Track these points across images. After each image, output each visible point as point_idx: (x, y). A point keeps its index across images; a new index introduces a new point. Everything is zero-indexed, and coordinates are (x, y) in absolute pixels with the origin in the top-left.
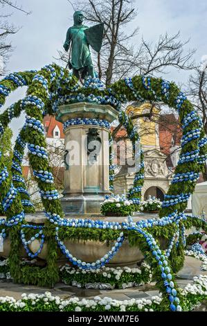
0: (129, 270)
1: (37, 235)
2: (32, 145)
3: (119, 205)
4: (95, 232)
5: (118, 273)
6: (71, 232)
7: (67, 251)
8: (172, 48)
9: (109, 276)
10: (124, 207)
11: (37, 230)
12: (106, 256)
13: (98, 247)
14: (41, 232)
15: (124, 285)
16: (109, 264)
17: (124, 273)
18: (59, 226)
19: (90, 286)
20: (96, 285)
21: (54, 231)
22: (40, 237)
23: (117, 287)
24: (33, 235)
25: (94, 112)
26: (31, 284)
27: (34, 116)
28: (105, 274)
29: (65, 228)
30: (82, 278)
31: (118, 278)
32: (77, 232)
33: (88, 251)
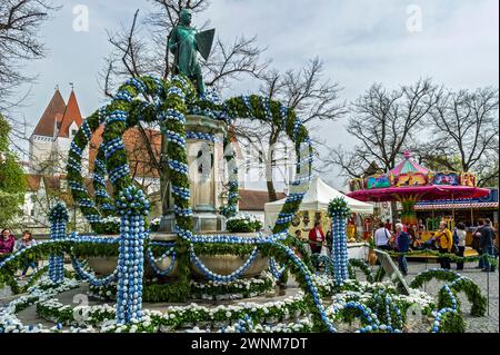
0: (255, 281)
1: (168, 252)
2: (176, 162)
3: (246, 222)
4: (232, 246)
5: (248, 283)
6: (208, 247)
7: (203, 266)
8: (249, 53)
9: (241, 287)
10: (250, 224)
11: (167, 248)
12: (241, 268)
13: (231, 261)
14: (172, 249)
15: (252, 294)
16: (241, 276)
17: (252, 283)
18: (194, 243)
19: (222, 297)
20: (227, 296)
21: (188, 246)
22: (171, 255)
23: (245, 297)
24: (164, 252)
25: (208, 127)
26: (161, 301)
27: (178, 131)
28: (236, 286)
29: (200, 244)
30: (214, 291)
31: (248, 287)
32: (215, 247)
33: (221, 265)
